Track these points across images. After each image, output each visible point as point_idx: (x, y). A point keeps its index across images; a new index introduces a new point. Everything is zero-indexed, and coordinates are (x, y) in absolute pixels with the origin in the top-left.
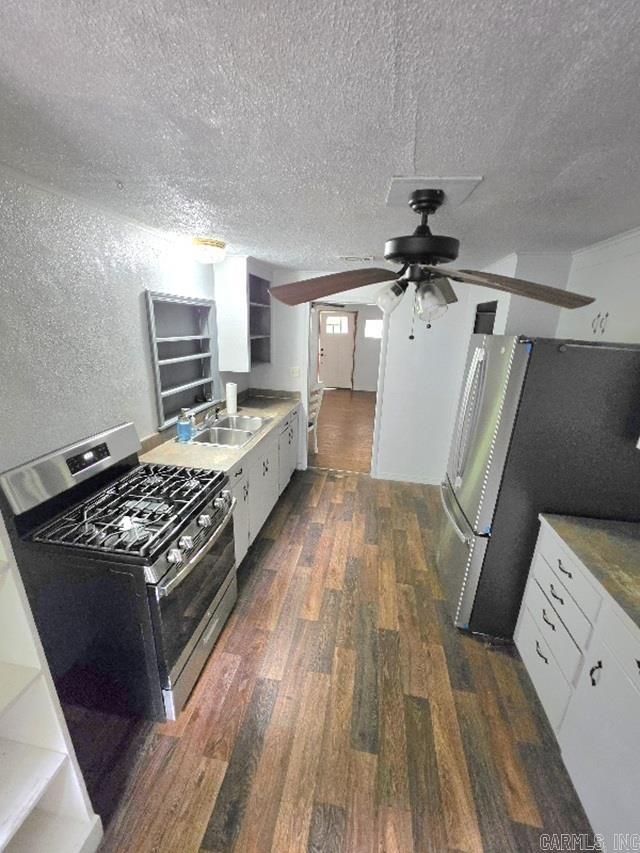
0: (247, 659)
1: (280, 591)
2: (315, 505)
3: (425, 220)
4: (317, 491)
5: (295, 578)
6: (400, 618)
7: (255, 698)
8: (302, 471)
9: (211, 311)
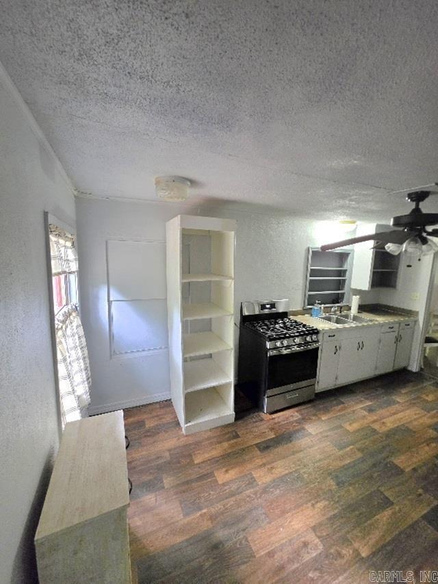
0: (303, 419)
1: (339, 411)
2: (403, 392)
3: (417, 205)
4: (413, 387)
5: (354, 411)
6: (415, 470)
7: (298, 431)
8: (411, 372)
9: (350, 256)
